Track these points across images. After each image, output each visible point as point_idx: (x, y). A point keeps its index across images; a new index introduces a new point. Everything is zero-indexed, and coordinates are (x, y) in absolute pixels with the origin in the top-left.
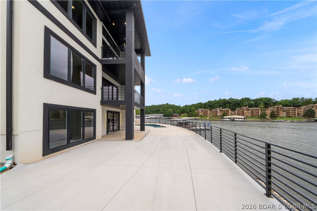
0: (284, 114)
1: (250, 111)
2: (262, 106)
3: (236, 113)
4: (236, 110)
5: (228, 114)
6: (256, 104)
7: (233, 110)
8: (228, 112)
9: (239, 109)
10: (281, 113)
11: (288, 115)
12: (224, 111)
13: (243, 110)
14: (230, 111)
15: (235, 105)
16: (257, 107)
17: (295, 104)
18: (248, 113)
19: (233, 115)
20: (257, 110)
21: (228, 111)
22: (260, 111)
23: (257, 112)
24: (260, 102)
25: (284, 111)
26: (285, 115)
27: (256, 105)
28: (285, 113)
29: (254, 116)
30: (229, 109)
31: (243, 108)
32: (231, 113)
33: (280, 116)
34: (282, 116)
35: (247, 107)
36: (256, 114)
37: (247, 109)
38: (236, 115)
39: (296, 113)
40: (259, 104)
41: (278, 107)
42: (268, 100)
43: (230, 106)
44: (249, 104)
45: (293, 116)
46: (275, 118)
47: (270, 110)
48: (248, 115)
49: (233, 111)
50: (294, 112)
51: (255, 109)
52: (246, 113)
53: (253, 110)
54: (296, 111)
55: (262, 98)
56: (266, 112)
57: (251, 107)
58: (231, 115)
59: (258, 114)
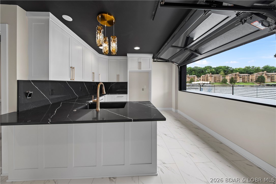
0: (240, 80)
1: (213, 78)
2: (222, 73)
3: (201, 79)
4: (201, 77)
5: (194, 80)
6: (217, 71)
7: (199, 76)
8: (194, 79)
9: (204, 76)
10: (238, 79)
11: (243, 81)
12: (191, 77)
13: (207, 77)
14: (196, 78)
15: (199, 72)
16: (219, 74)
17: (248, 71)
18: (211, 79)
19: (198, 81)
20: (219, 77)
21: (194, 77)
22: (221, 78)
23: (219, 78)
24: (220, 70)
25: (240, 77)
26: (242, 80)
27: (217, 73)
28: (242, 79)
29: (216, 82)
30: (195, 76)
31: (207, 75)
32: (196, 79)
33: (237, 82)
34: (239, 82)
35: (211, 74)
36: (218, 80)
37: (210, 75)
38: (202, 81)
39: (250, 79)
40: (219, 71)
41: (236, 74)
42: (226, 68)
43: (195, 73)
44: (211, 71)
45: (248, 82)
46: (234, 84)
47: (229, 76)
48: (211, 81)
49: (198, 78)
50: (248, 78)
51: (217, 76)
52: (210, 79)
53: (215, 77)
54: (250, 77)
55: (222, 67)
56: (226, 78)
57: (213, 74)
58: (196, 81)
59: (220, 80)
